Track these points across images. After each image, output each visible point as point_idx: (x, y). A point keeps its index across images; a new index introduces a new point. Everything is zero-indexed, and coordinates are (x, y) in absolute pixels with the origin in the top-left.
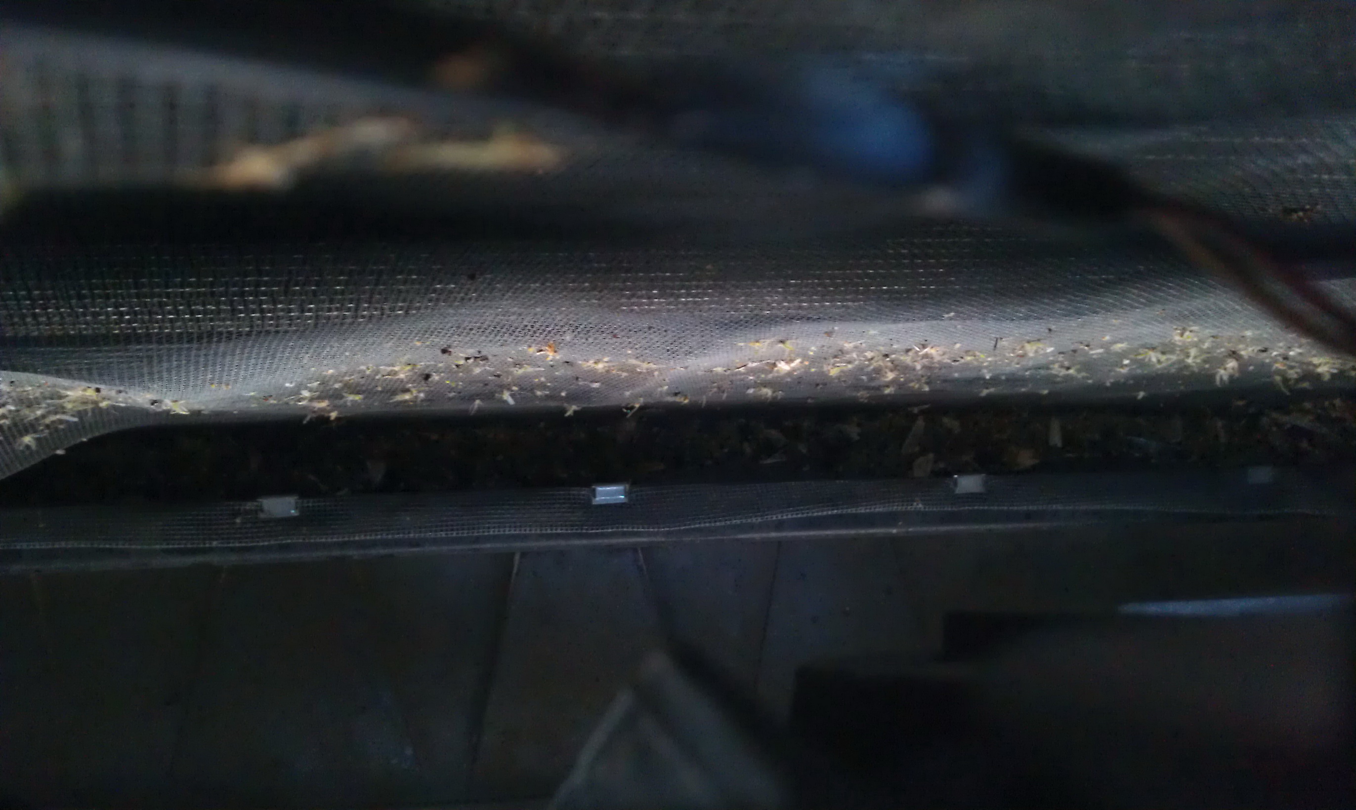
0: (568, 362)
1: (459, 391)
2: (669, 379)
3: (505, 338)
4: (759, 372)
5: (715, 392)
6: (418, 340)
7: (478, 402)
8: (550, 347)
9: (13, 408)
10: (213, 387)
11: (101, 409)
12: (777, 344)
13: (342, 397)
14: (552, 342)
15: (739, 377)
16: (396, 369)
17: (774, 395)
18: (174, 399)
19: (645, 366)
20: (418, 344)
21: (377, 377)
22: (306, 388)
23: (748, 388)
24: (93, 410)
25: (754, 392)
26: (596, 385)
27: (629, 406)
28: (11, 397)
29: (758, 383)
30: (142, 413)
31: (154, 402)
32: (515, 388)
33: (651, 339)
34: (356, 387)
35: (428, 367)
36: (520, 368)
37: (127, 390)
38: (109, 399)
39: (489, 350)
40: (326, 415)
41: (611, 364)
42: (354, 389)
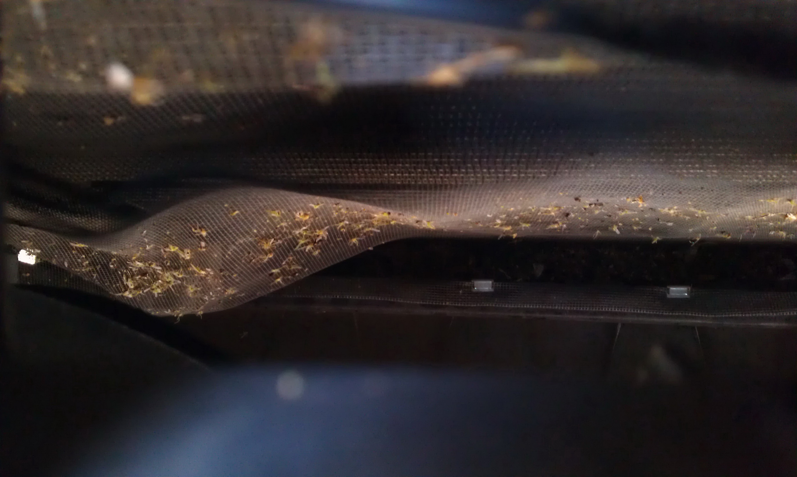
0: (652, 209)
1: (586, 224)
2: (717, 222)
3: (612, 192)
4: (776, 220)
5: (748, 233)
6: (561, 192)
7: (598, 232)
8: (640, 198)
9: (347, 223)
10: (448, 214)
11: (391, 225)
12: (786, 201)
13: (519, 225)
14: (641, 195)
15: (763, 223)
16: (550, 209)
17: (788, 236)
18: (428, 220)
19: (700, 212)
20: (561, 194)
21: (539, 214)
22: (499, 218)
23: (770, 231)
24: (387, 226)
25: (774, 234)
26: (670, 224)
27: (693, 239)
28: (347, 217)
29: (777, 228)
30: (412, 229)
31: (417, 222)
32: (620, 224)
33: (703, 195)
34: (527, 219)
35: (568, 208)
36: (622, 212)
37: (404, 214)
38: (395, 220)
39: (603, 199)
40: (511, 235)
41: (678, 211)
42: (526, 220)
